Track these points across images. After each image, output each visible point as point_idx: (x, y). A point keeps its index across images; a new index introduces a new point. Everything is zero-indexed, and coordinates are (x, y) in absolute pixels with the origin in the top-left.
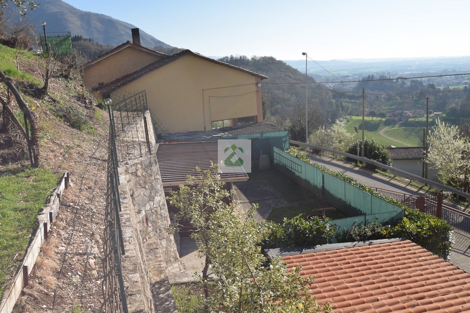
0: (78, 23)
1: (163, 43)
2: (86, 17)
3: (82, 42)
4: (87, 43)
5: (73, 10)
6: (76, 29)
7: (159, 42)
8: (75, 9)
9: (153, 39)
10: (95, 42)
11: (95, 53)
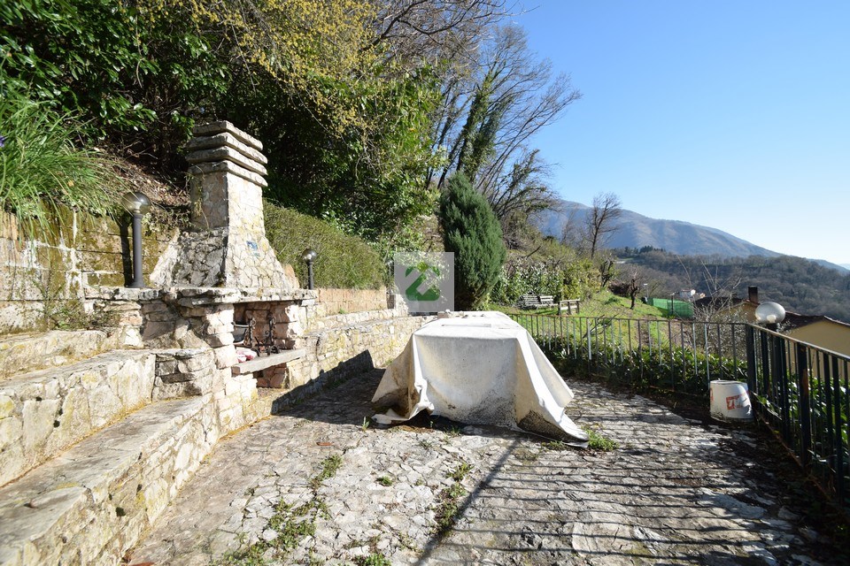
0: (649, 231)
1: (763, 249)
2: (658, 226)
3: (652, 252)
4: (657, 254)
5: (644, 220)
6: (644, 239)
7: (757, 248)
8: (647, 218)
9: (748, 245)
10: (668, 252)
11: (667, 263)
